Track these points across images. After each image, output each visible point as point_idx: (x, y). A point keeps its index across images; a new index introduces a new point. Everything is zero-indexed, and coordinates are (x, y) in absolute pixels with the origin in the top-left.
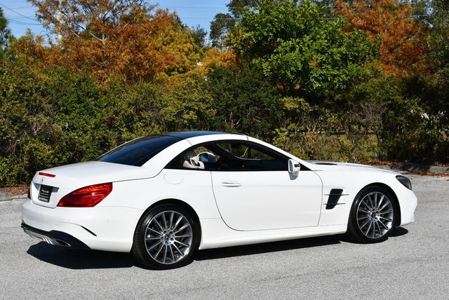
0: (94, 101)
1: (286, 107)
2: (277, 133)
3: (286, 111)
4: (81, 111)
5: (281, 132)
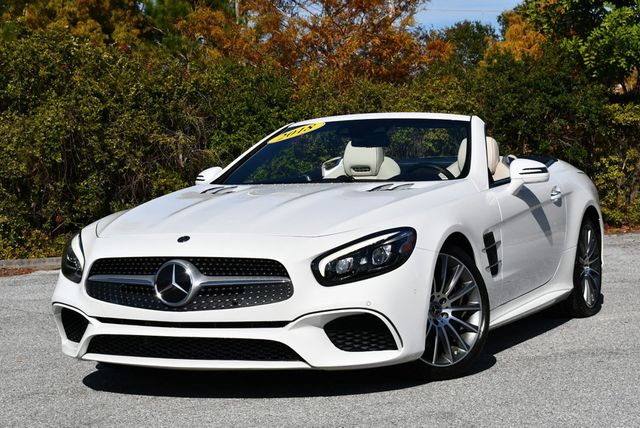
0: (278, 111)
1: (617, 121)
2: (603, 165)
3: (618, 126)
5: (611, 163)
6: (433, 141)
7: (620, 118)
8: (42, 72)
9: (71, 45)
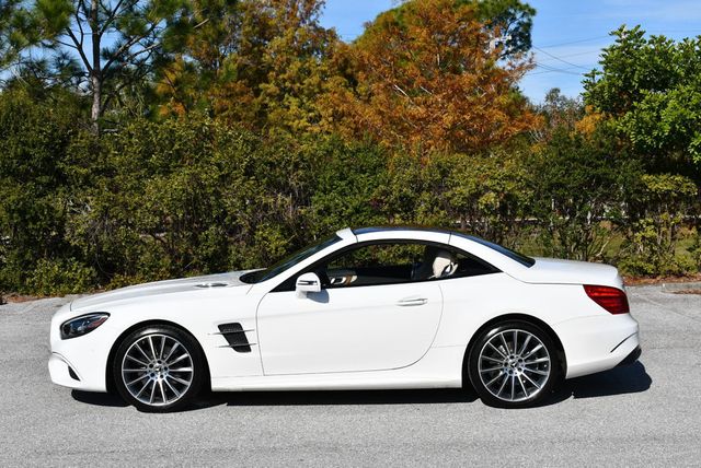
1: (651, 189)
3: (653, 194)
4: (343, 190)
5: (648, 224)
6: (486, 205)
7: (653, 187)
8: (177, 146)
9: (203, 124)
